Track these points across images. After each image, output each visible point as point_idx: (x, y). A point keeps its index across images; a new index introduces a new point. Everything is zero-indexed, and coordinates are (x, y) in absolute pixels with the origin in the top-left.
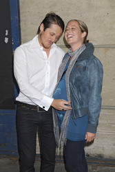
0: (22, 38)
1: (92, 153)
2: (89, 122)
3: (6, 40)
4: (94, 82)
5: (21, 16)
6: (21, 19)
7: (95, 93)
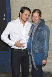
0: (12, 18)
1: (45, 71)
2: (43, 55)
3: (4, 19)
4: (45, 36)
5: (11, 8)
6: (11, 9)
7: (46, 41)
